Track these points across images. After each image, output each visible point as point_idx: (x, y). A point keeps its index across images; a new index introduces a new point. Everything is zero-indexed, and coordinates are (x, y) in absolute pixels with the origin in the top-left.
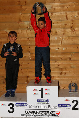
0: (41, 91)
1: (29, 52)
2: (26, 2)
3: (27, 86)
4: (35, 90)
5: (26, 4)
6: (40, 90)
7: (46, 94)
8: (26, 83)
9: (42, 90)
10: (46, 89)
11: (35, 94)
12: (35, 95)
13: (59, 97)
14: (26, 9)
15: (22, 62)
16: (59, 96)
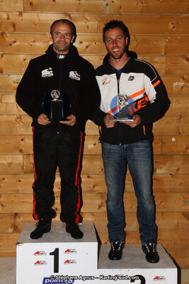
0: (53, 256)
1: (21, 151)
2: (14, 25)
3: (18, 243)
4: (38, 253)
5: (14, 30)
6: (51, 254)
7: (68, 261)
8: (10, 230)
9: (56, 253)
10: (68, 251)
11: (38, 262)
12: (38, 266)
13: (100, 270)
14: (15, 42)
15: (3, 176)
16: (98, 268)
